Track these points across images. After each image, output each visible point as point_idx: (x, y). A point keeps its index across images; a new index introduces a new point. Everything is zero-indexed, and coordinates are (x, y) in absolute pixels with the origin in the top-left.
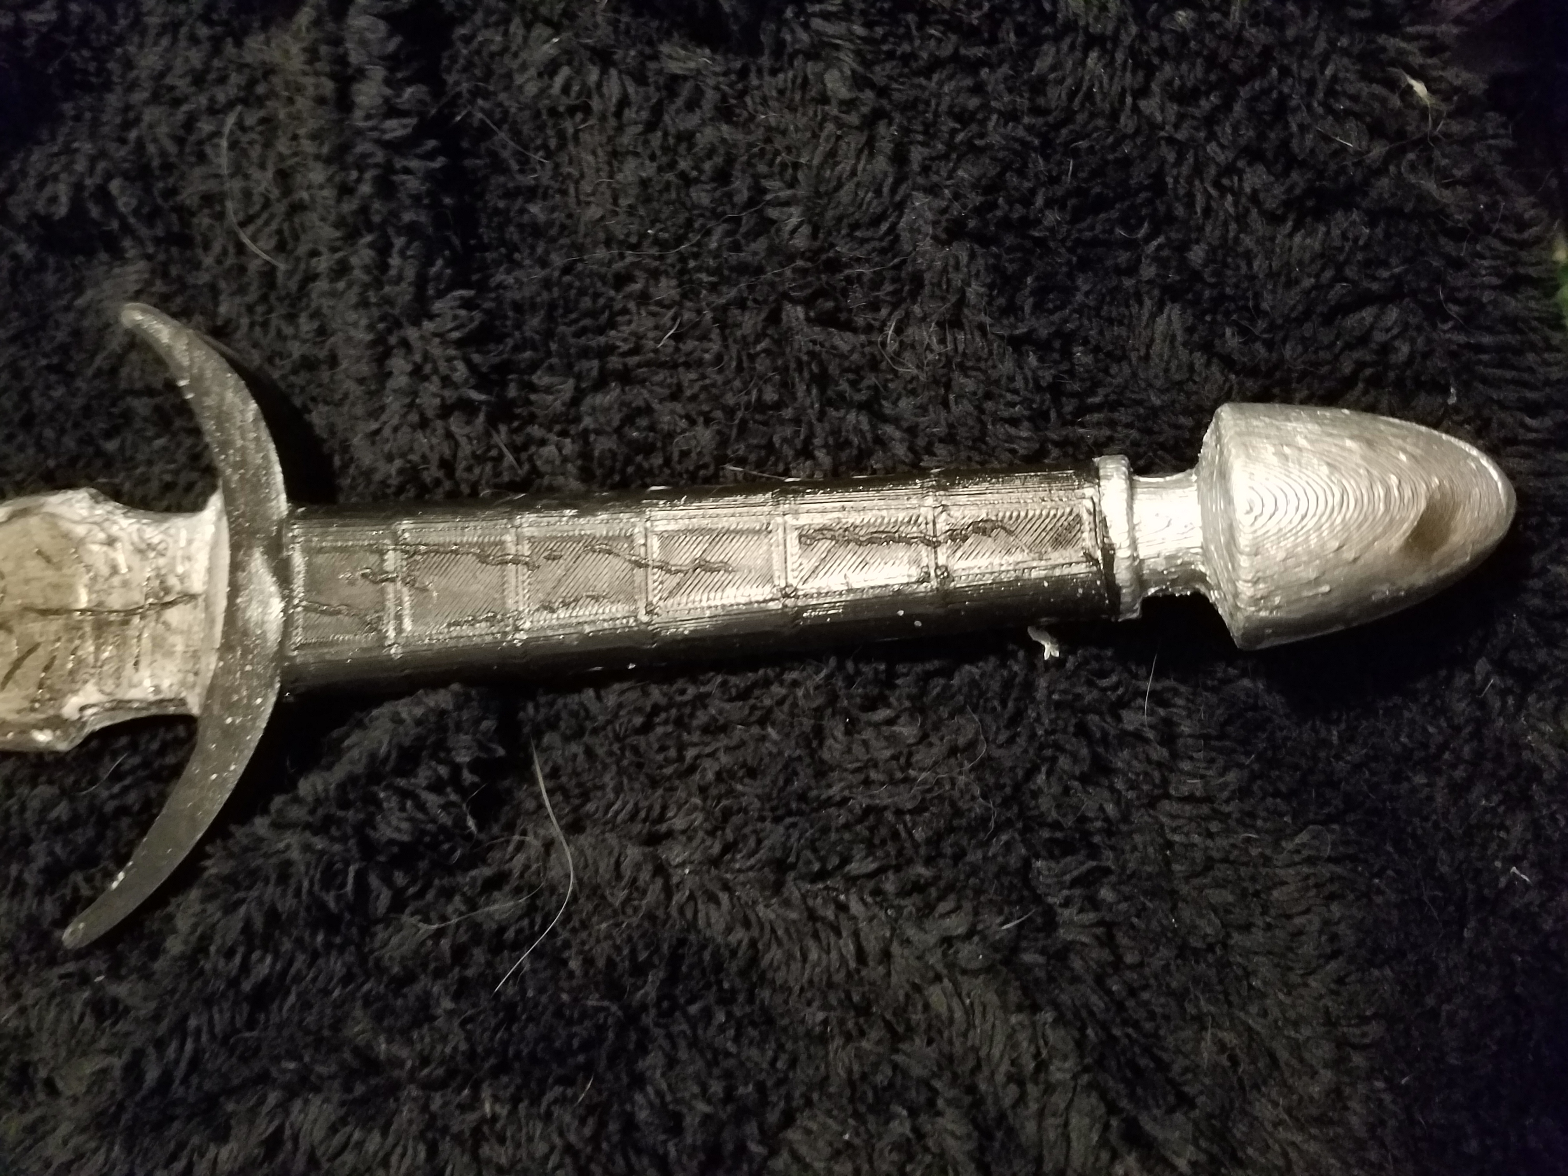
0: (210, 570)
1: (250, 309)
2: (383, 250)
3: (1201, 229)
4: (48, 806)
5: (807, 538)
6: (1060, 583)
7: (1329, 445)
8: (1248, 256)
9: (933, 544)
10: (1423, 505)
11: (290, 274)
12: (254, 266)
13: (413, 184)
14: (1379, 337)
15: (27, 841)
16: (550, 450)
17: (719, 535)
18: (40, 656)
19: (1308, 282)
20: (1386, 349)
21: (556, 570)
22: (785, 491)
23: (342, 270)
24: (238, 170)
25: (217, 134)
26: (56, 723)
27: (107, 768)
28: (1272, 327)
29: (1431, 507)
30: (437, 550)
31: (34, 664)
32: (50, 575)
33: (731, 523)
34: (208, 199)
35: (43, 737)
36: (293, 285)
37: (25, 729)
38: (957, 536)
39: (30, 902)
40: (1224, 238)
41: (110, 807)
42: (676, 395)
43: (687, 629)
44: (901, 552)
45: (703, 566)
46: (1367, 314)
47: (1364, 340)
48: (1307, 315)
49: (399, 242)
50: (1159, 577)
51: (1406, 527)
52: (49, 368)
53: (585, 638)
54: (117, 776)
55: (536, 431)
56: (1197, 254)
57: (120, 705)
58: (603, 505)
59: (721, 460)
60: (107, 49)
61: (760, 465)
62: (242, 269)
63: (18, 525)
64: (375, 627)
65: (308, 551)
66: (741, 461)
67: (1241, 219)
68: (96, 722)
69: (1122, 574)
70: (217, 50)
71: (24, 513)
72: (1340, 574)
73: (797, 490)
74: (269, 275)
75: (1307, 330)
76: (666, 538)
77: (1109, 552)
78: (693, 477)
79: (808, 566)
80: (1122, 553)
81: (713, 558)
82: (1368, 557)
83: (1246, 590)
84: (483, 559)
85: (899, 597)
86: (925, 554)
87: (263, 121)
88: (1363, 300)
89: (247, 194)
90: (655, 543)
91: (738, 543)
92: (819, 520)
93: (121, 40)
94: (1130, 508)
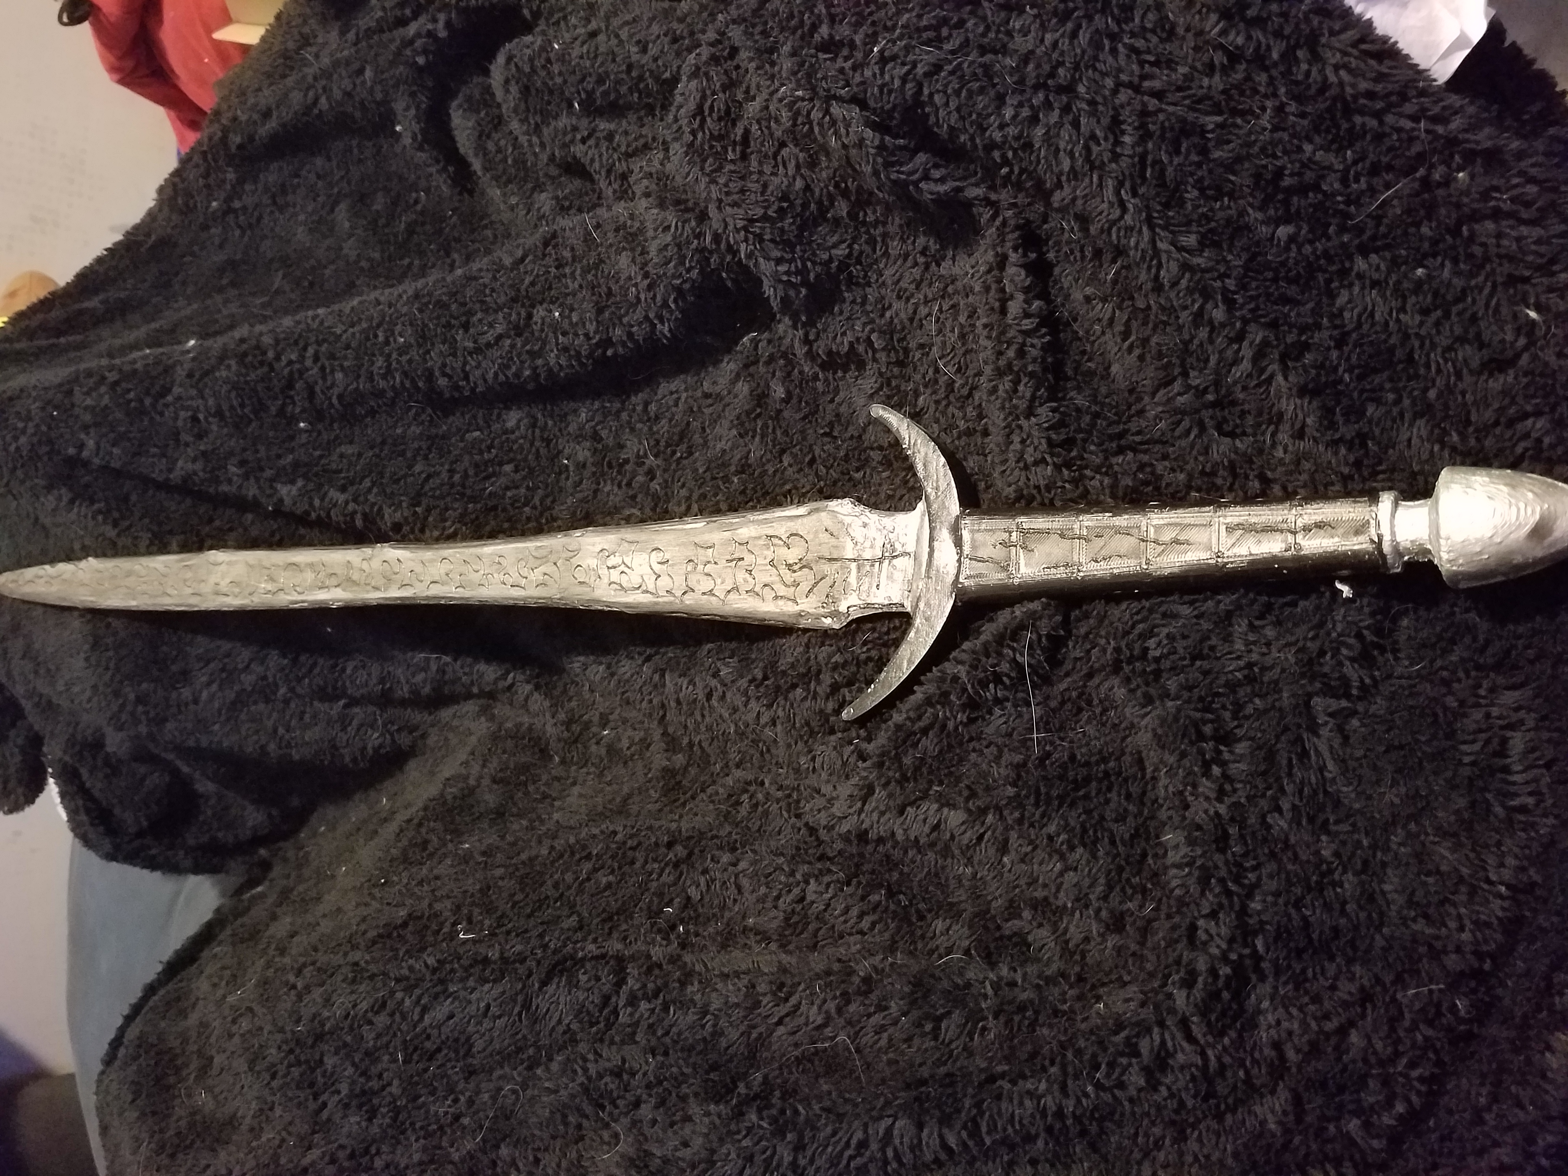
0: (918, 541)
1: (937, 402)
2: (1016, 382)
3: (1434, 381)
4: (830, 657)
5: (1230, 529)
6: (1355, 553)
7: (1492, 488)
8: (1463, 393)
9: (1294, 533)
10: (1537, 517)
11: (963, 386)
12: (942, 380)
13: (1034, 352)
14: (1534, 435)
15: (819, 672)
16: (1096, 483)
17: (1185, 527)
18: (828, 581)
19: (1496, 405)
20: (1539, 441)
21: (1100, 542)
22: (1220, 505)
23: (994, 390)
24: (940, 331)
25: (930, 314)
26: (835, 614)
27: (861, 638)
28: (1477, 430)
29: (1542, 518)
30: (1039, 532)
31: (824, 586)
32: (833, 541)
33: (1192, 521)
34: (922, 346)
35: (828, 621)
36: (965, 391)
37: (818, 617)
38: (1307, 529)
39: (820, 703)
40: (1448, 384)
41: (863, 657)
42: (1165, 457)
43: (1166, 572)
44: (1278, 536)
45: (1176, 542)
46: (1530, 422)
47: (1526, 436)
48: (1497, 423)
49: (1025, 380)
50: (1408, 551)
51: (1527, 529)
52: (825, 434)
53: (1114, 576)
54: (865, 643)
55: (1088, 472)
56: (1432, 394)
57: (868, 606)
58: (1125, 511)
59: (1189, 488)
60: (870, 266)
61: (1208, 492)
62: (936, 381)
63: (815, 516)
64: (1005, 569)
65: (972, 531)
66: (1199, 490)
67: (1459, 376)
68: (855, 614)
69: (1386, 548)
70: (927, 267)
71: (817, 510)
72: (1493, 549)
73: (1226, 505)
74: (951, 384)
75: (1498, 431)
76: (1158, 528)
77: (1380, 537)
78: (1173, 496)
79: (1230, 542)
80: (1387, 538)
81: (1181, 538)
82: (1508, 542)
83: (1445, 556)
84: (1062, 536)
85: (1274, 559)
86: (1290, 538)
87: (953, 306)
88: (1526, 416)
89: (944, 343)
90: (1152, 530)
91: (1195, 530)
92: (1236, 520)
93: (876, 261)
94: (1393, 515)
